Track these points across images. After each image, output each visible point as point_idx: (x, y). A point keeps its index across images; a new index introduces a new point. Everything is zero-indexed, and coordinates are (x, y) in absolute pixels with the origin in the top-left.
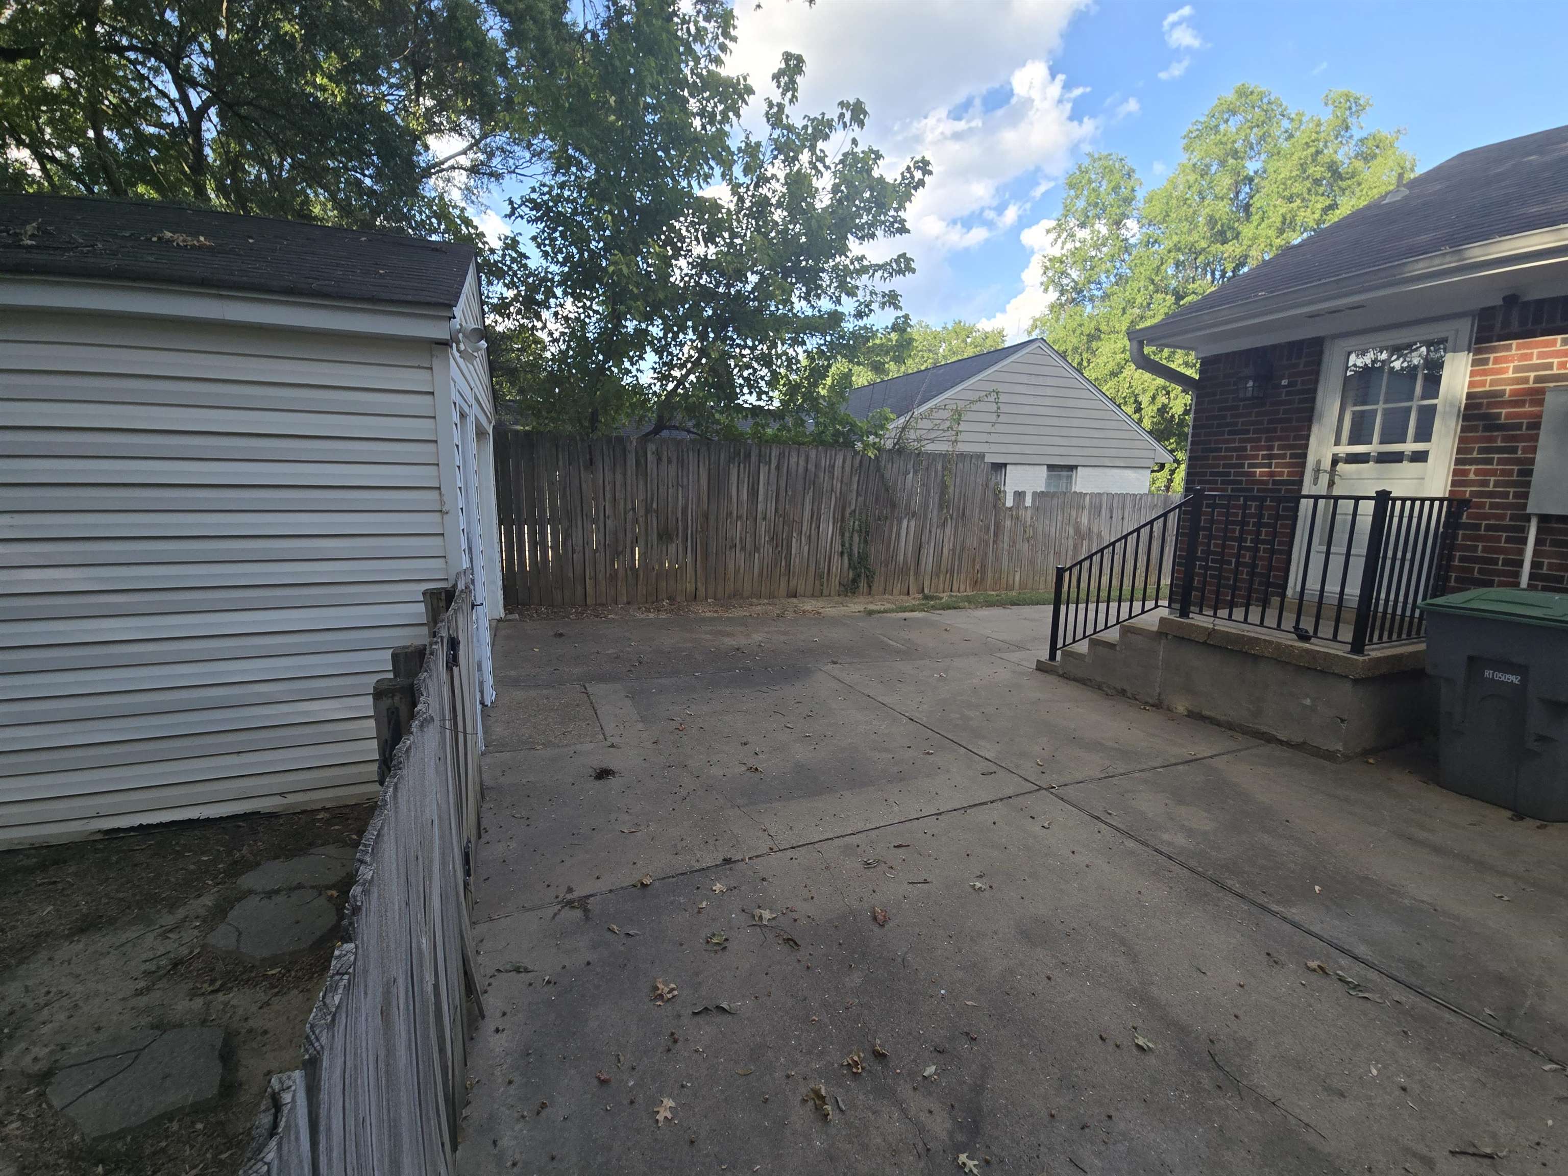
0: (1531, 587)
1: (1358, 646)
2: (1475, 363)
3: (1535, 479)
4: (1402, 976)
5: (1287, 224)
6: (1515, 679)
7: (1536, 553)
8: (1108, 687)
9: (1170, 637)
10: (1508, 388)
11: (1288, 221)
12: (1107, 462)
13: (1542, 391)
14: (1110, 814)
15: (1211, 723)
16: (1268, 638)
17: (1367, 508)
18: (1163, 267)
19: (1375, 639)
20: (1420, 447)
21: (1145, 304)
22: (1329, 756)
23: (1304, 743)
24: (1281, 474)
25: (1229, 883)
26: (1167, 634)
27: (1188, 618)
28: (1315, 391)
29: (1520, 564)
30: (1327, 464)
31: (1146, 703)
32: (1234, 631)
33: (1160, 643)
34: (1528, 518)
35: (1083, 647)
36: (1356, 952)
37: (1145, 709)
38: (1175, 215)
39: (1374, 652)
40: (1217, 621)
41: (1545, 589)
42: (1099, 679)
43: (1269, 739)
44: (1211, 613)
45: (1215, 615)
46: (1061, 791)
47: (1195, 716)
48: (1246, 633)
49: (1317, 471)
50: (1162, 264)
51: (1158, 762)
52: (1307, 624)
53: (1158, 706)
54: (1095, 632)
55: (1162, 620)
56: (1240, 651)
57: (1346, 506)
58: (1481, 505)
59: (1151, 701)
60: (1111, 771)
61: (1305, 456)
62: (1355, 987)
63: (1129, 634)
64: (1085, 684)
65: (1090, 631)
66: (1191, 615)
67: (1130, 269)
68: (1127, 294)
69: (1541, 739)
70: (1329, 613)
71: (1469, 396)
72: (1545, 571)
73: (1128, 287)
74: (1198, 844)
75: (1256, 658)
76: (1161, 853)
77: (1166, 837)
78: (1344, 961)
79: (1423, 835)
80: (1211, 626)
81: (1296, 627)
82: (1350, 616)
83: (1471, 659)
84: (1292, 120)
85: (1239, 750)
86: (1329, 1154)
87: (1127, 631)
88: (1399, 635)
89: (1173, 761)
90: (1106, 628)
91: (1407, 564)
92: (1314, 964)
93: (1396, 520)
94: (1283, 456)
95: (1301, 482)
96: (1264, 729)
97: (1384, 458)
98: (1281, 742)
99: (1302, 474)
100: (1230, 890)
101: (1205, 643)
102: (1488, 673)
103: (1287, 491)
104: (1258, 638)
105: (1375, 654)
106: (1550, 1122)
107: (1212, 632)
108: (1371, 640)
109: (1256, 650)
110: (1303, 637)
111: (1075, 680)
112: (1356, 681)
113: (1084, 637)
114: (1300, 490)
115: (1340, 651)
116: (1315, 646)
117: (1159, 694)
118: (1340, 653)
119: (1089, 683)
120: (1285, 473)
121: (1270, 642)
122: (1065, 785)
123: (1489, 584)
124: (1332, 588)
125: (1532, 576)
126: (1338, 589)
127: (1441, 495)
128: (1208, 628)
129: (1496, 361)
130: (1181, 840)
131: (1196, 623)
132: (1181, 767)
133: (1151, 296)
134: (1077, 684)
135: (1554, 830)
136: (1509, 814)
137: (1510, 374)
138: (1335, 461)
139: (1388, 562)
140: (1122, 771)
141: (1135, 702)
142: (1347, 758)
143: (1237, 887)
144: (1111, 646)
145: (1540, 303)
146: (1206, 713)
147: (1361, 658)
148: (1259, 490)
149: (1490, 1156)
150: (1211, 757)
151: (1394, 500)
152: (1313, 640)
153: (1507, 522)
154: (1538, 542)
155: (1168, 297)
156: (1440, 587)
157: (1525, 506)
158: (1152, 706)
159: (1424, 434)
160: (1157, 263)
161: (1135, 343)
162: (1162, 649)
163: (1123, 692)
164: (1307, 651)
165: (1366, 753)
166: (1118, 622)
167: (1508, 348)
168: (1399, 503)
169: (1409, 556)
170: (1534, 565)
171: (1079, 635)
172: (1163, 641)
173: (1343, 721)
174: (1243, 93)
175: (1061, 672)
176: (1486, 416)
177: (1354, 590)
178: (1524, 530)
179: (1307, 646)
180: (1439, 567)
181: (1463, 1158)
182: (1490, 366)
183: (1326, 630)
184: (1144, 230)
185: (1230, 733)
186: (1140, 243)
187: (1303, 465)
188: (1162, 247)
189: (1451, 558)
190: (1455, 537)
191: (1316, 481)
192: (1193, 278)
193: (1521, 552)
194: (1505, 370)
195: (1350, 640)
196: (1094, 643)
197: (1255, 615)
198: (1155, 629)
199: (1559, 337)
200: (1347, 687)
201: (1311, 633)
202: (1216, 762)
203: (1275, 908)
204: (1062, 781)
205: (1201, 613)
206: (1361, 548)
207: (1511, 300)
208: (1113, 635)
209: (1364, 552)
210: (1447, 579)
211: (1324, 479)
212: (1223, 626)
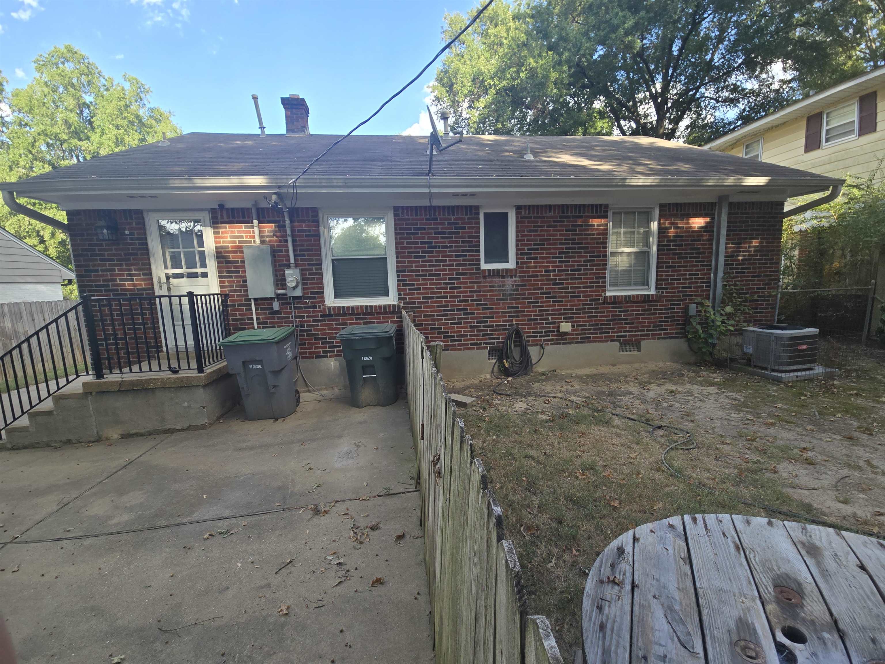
0: (259, 328)
1: (200, 370)
2: (215, 233)
3: (249, 283)
4: (244, 513)
5: (118, 142)
6: (259, 366)
7: (257, 314)
8: (56, 442)
9: (93, 394)
10: (230, 245)
11: (119, 140)
12: (29, 279)
13: (241, 247)
14: (69, 531)
15: (138, 436)
16: (155, 377)
17: (185, 300)
18: (37, 144)
19: (207, 364)
20: (203, 270)
21: (27, 166)
22: (203, 427)
23: (190, 426)
24: (141, 285)
25: (159, 524)
26: (91, 393)
27: (103, 378)
28: (146, 239)
29: (252, 319)
30: (164, 279)
31: (90, 442)
32: (135, 379)
33: (88, 400)
34: (250, 300)
35: (24, 421)
36: (225, 515)
37: (89, 446)
38: (38, 111)
39: (209, 370)
40: (124, 375)
41: (263, 328)
42: (45, 439)
43: (171, 431)
44: (119, 372)
45: (121, 372)
46: (24, 537)
47: (126, 436)
48: (143, 378)
49: (160, 283)
50: (35, 141)
51: (105, 475)
52: (174, 364)
53: (98, 440)
54: (32, 407)
55: (85, 384)
56: (143, 389)
57: (175, 300)
58: (233, 296)
59: (92, 439)
60: (66, 501)
61: (151, 274)
62: (227, 532)
63: (61, 401)
64: (34, 448)
65: (27, 407)
66: (105, 376)
67: (10, 139)
68: (11, 156)
69: (274, 387)
70: (183, 355)
71: (216, 248)
72: (261, 321)
73: (10, 151)
74: (137, 513)
75: (153, 390)
76: (112, 534)
77: (114, 521)
78: (220, 524)
79: (244, 445)
80: (120, 379)
81: (170, 368)
82: (193, 355)
83: (244, 363)
84: (106, 80)
85: (157, 445)
86: (227, 622)
87: (58, 399)
88: (217, 359)
89: (115, 470)
90: (41, 401)
91: (211, 325)
92: (206, 536)
93: (200, 306)
94: (139, 275)
95: (153, 289)
96: (169, 427)
97: (191, 276)
98: (179, 430)
99: (152, 284)
100: (160, 527)
101: (119, 391)
102: (251, 367)
103: (147, 294)
104: (150, 379)
105: (208, 371)
106: (308, 531)
107: (122, 383)
108: (205, 364)
109: (151, 386)
110: (175, 372)
111: (25, 447)
112: (205, 386)
113: (23, 413)
114: (154, 293)
115: (193, 373)
116: (182, 374)
117: (97, 432)
118: (194, 375)
119: (37, 446)
120: (143, 285)
121: (158, 379)
122: (28, 530)
123: (245, 329)
124: (181, 343)
125: (258, 323)
126: (184, 343)
127: (217, 292)
128: (118, 381)
129: (223, 233)
130: (126, 517)
131: (110, 380)
132: (120, 472)
133: (31, 162)
134: (26, 450)
135: (288, 420)
136: (272, 420)
137: (229, 239)
138: (168, 278)
139: (203, 326)
140: (74, 496)
141: (80, 444)
142: (211, 424)
143: (164, 523)
144: (49, 413)
145: (233, 209)
146: (133, 431)
147: (202, 375)
148: (130, 294)
149: (290, 562)
150: (140, 457)
151: (196, 296)
152: (180, 372)
153: (244, 302)
154: (256, 309)
155: (46, 166)
156: (227, 333)
157: (247, 295)
158: (94, 442)
159: (204, 265)
160: (31, 140)
161: (6, 193)
162: (90, 403)
163: (69, 442)
164: (177, 378)
165: (218, 418)
166: (49, 395)
167: (226, 228)
168: (199, 297)
169: (211, 321)
170: (258, 319)
171: (18, 413)
172: (90, 398)
173: (204, 407)
174: (69, 50)
175: (9, 446)
176: (224, 257)
177: (191, 342)
178: (250, 305)
179: (177, 376)
180: (225, 325)
181: (281, 572)
182: (221, 235)
183: (184, 365)
184: (16, 114)
185: (150, 437)
186: (15, 122)
187: (152, 279)
188: (33, 130)
189: (228, 320)
190: (228, 311)
191: (161, 287)
192: (63, 157)
193: (252, 314)
194: (227, 237)
195: (196, 367)
196: (33, 416)
197: (145, 366)
198: (81, 391)
199: (243, 225)
200: (201, 390)
201: (177, 368)
202: (143, 459)
203: (185, 520)
204: (24, 529)
205: (111, 373)
206: (188, 321)
207: (221, 206)
208: (48, 405)
209: (190, 323)
210: (230, 329)
211: (165, 286)
212: (128, 377)
